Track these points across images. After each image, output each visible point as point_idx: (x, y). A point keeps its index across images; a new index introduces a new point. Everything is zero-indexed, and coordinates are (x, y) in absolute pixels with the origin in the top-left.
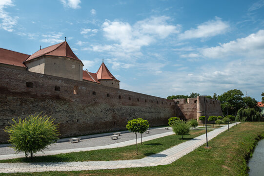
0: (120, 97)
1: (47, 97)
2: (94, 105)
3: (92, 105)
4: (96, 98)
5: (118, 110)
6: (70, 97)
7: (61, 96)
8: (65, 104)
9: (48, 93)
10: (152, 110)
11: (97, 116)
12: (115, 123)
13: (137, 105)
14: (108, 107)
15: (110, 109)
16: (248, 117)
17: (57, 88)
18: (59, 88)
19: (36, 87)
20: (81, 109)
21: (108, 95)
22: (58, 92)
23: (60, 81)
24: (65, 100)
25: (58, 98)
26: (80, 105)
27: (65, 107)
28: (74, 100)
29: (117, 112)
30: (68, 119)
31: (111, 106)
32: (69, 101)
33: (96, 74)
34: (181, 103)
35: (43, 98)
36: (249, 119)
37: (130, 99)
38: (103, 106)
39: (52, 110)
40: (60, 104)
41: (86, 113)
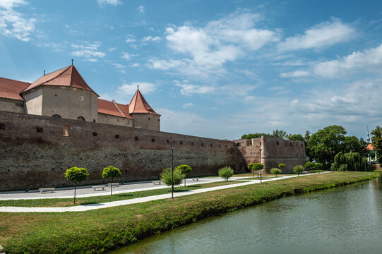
0: (136, 139)
1: (24, 140)
2: (94, 149)
3: (92, 150)
4: (97, 141)
5: (133, 155)
6: (58, 140)
7: (44, 138)
8: (50, 148)
9: (26, 136)
10: (192, 155)
11: (97, 163)
12: (126, 171)
13: (166, 149)
14: (117, 151)
15: (119, 154)
16: (349, 165)
17: (39, 130)
18: (42, 129)
19: (10, 128)
20: (74, 155)
21: (117, 137)
22: (40, 134)
23: (43, 121)
24: (50, 143)
25: (40, 141)
26: (73, 149)
27: (51, 152)
28: (63, 144)
29: (130, 158)
30: (54, 167)
31: (122, 150)
32: (56, 144)
33: (128, 106)
34: (242, 145)
35: (19, 142)
36: (350, 168)
37: (153, 140)
38: (109, 150)
39: (31, 155)
40: (42, 148)
41: (81, 159)
